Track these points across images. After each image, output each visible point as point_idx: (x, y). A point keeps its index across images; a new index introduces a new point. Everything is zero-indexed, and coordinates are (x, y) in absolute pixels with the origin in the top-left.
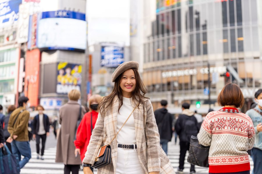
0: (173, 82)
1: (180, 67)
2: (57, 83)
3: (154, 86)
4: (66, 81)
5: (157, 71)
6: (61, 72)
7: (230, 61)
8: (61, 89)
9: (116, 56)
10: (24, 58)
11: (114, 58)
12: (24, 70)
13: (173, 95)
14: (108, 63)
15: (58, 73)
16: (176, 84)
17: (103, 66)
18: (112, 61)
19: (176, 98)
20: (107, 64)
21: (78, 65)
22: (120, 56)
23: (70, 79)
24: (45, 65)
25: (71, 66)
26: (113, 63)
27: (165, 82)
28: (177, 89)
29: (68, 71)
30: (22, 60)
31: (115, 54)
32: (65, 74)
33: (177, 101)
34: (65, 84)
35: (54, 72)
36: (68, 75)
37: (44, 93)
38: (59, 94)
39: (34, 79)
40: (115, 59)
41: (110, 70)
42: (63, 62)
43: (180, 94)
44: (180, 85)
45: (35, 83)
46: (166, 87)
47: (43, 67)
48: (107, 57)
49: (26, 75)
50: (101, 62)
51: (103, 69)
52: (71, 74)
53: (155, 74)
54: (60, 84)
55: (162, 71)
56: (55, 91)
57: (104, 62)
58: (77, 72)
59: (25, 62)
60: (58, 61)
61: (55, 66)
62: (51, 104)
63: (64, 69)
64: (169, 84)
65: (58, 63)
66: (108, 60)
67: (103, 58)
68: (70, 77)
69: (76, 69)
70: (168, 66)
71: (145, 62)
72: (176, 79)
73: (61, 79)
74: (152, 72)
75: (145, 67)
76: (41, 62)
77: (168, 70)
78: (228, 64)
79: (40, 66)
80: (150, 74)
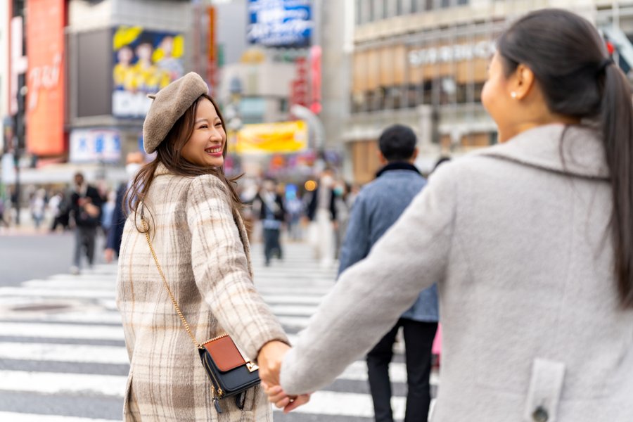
0: (441, 79)
1: (462, 32)
2: (113, 88)
3: (385, 90)
4: (140, 82)
5: (394, 47)
6: (125, 55)
7: (616, 13)
8: (126, 103)
9: (291, 13)
10: (23, 17)
11: (286, 20)
12: (24, 52)
13: (436, 118)
14: (270, 34)
15: (115, 60)
16: (449, 87)
17: (253, 41)
18: (279, 27)
19: (445, 127)
20: (265, 38)
21: (172, 35)
22: (301, 13)
23: (151, 76)
24: (80, 35)
25: (152, 38)
26: (282, 34)
27: (417, 78)
28: (453, 99)
29: (144, 51)
30: (17, 22)
31: (287, 9)
32: (134, 61)
33: (448, 136)
34: (136, 91)
35: (104, 57)
36: (143, 65)
37: (80, 114)
38: (120, 118)
39: (50, 76)
40: (287, 22)
41: (273, 52)
42: (130, 27)
43: (460, 116)
44: (462, 87)
45: (53, 89)
46: (419, 95)
47: (73, 42)
48: (264, 17)
49: (30, 65)
50: (249, 31)
51: (254, 51)
52: (152, 62)
53: (386, 55)
54: (122, 89)
55: (409, 47)
56: (108, 110)
57: (257, 31)
58: (169, 55)
59: (24, 28)
60: (114, 22)
61: (104, 38)
62: (100, 146)
63: (133, 47)
64: (428, 85)
65: (114, 30)
66: (269, 24)
67: (253, 18)
68: (152, 69)
69: (166, 46)
70: (428, 30)
71: (359, 21)
72: (450, 70)
73: (124, 74)
74: (379, 49)
75: (360, 37)
76: (66, 27)
77: (425, 45)
78: (611, 19)
79: (67, 38)
80: (373, 58)
